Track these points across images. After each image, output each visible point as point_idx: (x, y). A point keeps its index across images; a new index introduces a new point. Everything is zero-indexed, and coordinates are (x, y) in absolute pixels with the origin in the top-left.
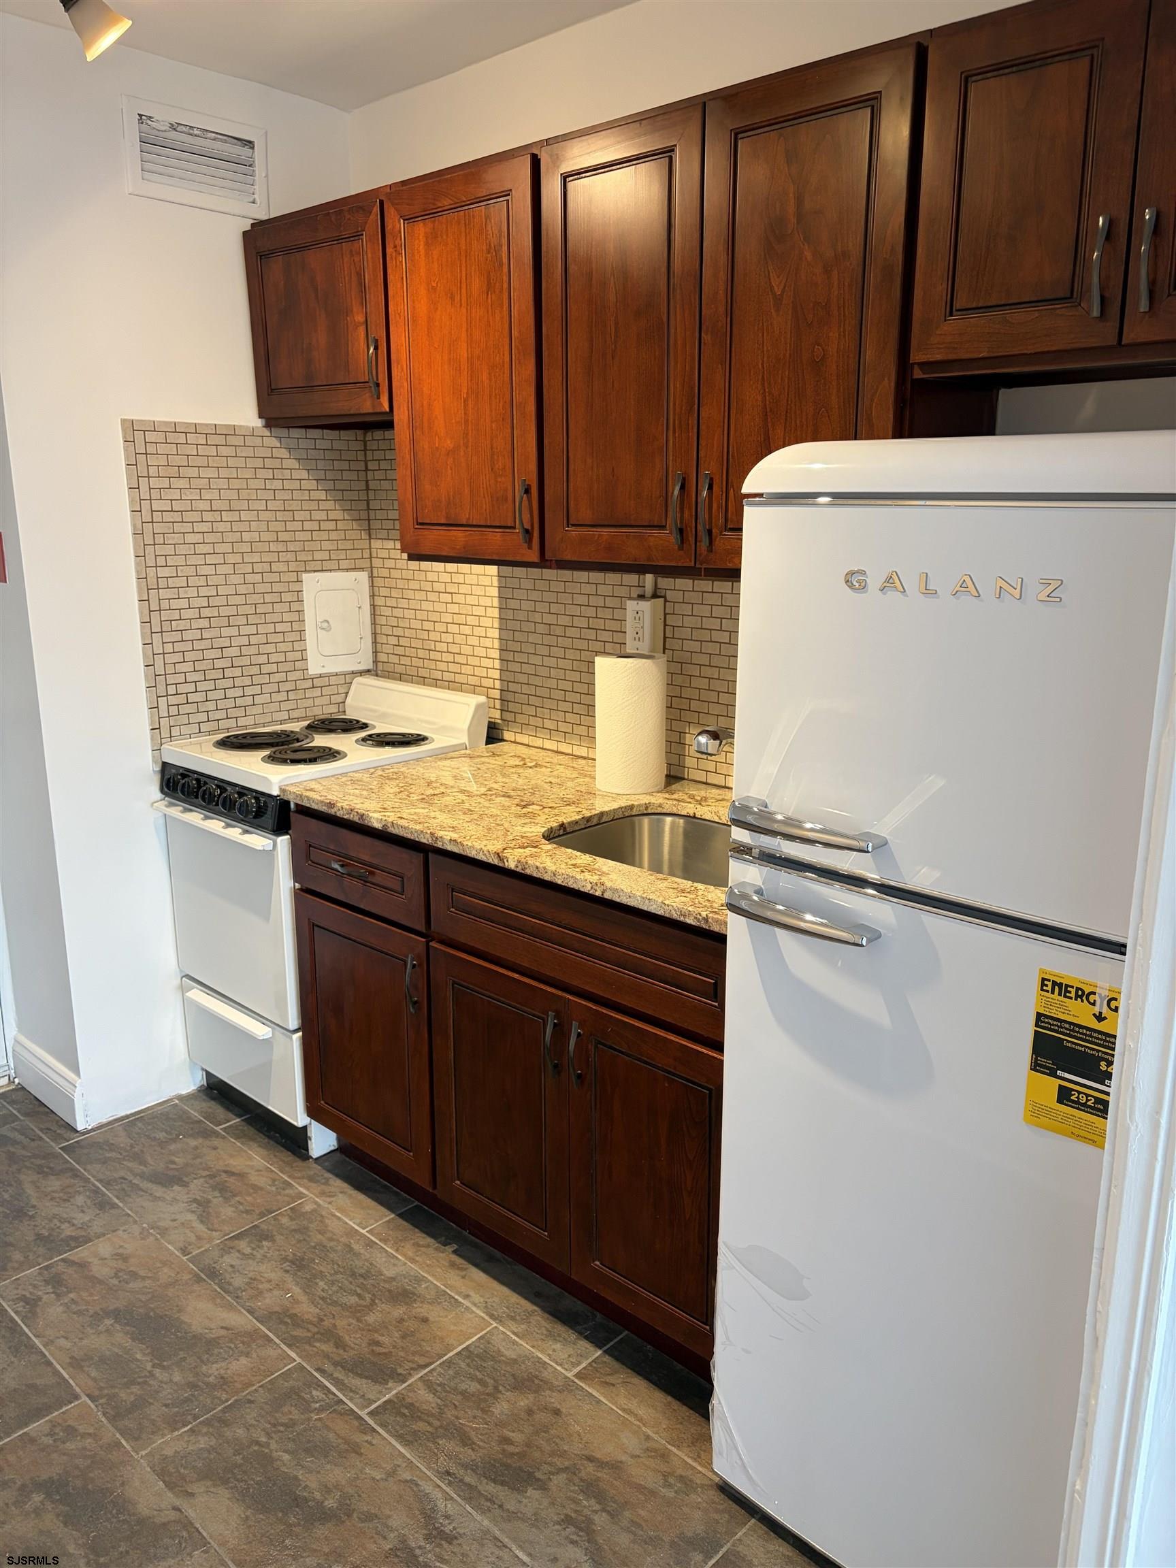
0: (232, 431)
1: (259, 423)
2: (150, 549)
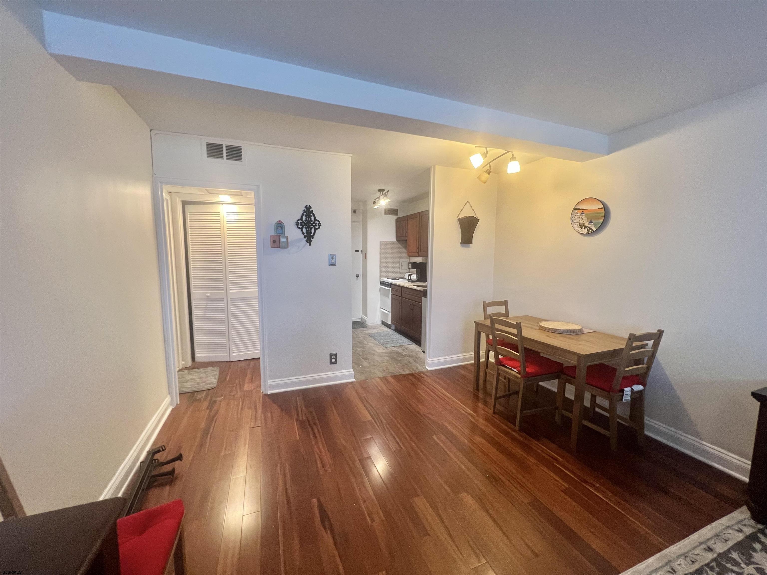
0: (392, 242)
1: (396, 241)
2: (381, 256)
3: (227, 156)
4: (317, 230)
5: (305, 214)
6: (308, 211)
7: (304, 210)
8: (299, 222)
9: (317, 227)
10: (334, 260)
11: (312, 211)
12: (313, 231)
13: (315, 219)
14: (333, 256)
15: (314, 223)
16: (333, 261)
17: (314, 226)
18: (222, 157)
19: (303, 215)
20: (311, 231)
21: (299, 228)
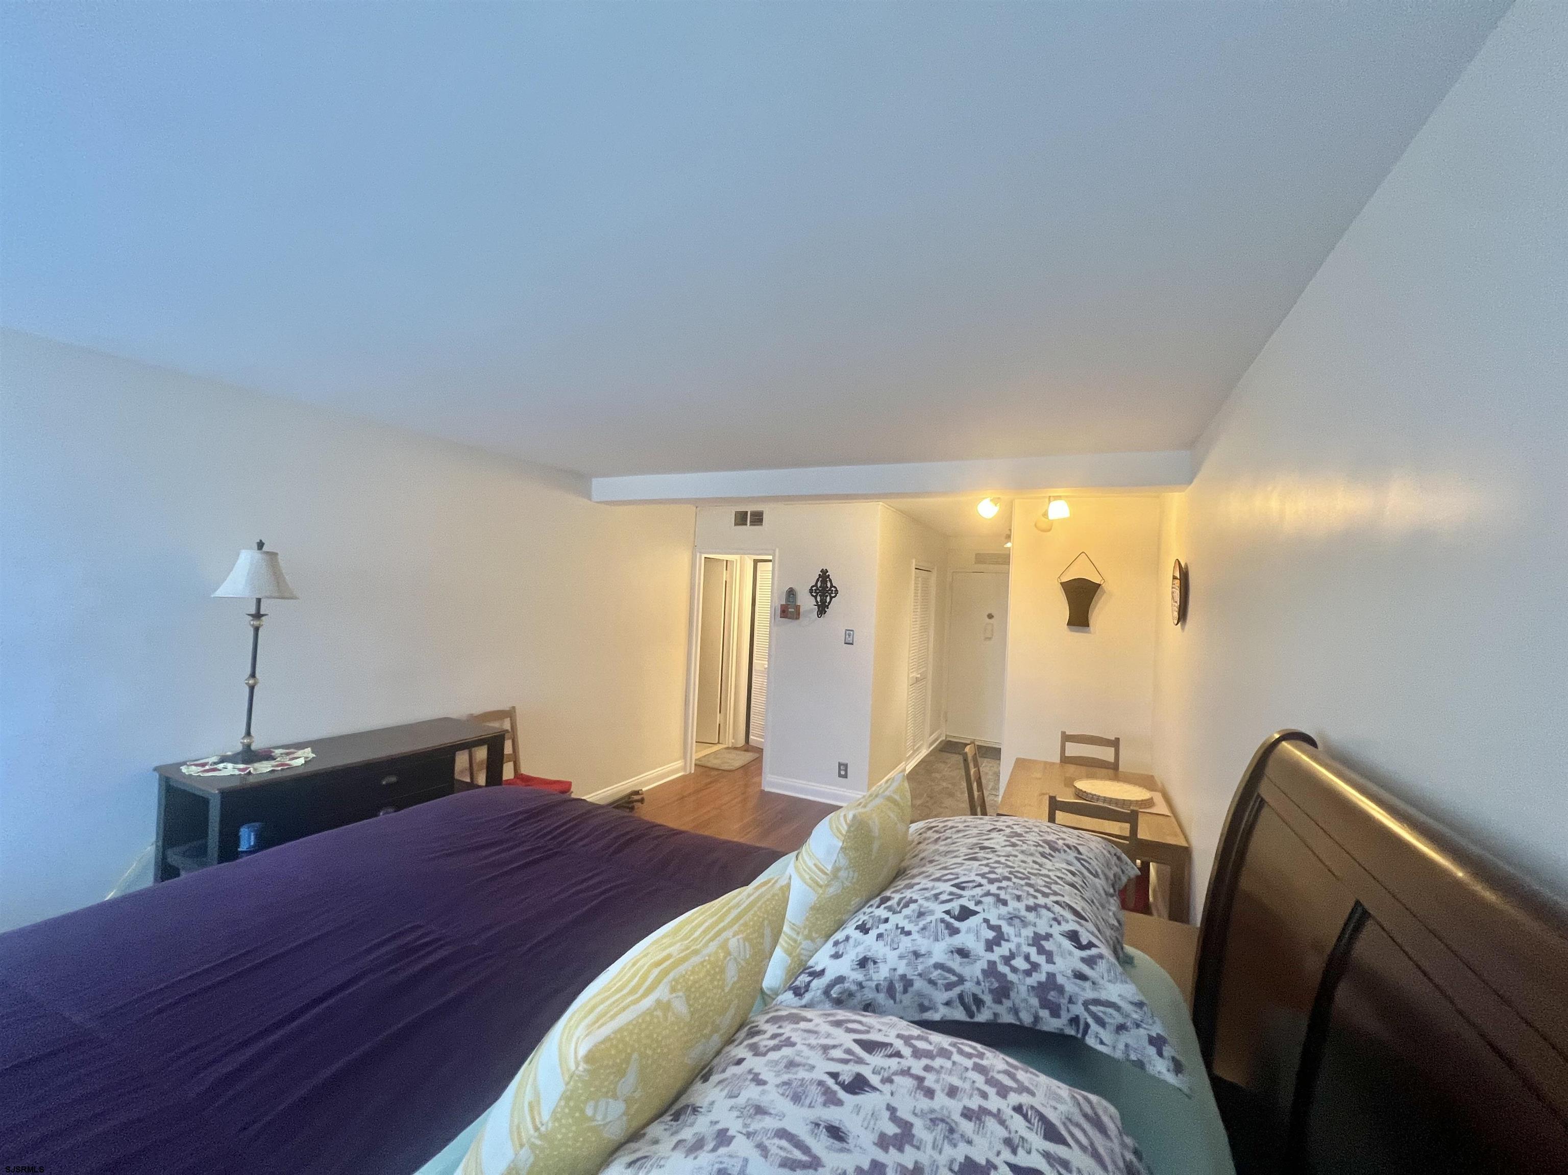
3: (750, 522)
4: (833, 599)
5: (821, 579)
6: (824, 576)
7: (820, 575)
8: (814, 588)
9: (833, 595)
10: (851, 637)
11: (829, 575)
12: (828, 599)
13: (832, 586)
14: (849, 633)
15: (829, 590)
16: (850, 640)
17: (830, 594)
18: (746, 524)
19: (818, 580)
20: (826, 599)
21: (812, 595)
